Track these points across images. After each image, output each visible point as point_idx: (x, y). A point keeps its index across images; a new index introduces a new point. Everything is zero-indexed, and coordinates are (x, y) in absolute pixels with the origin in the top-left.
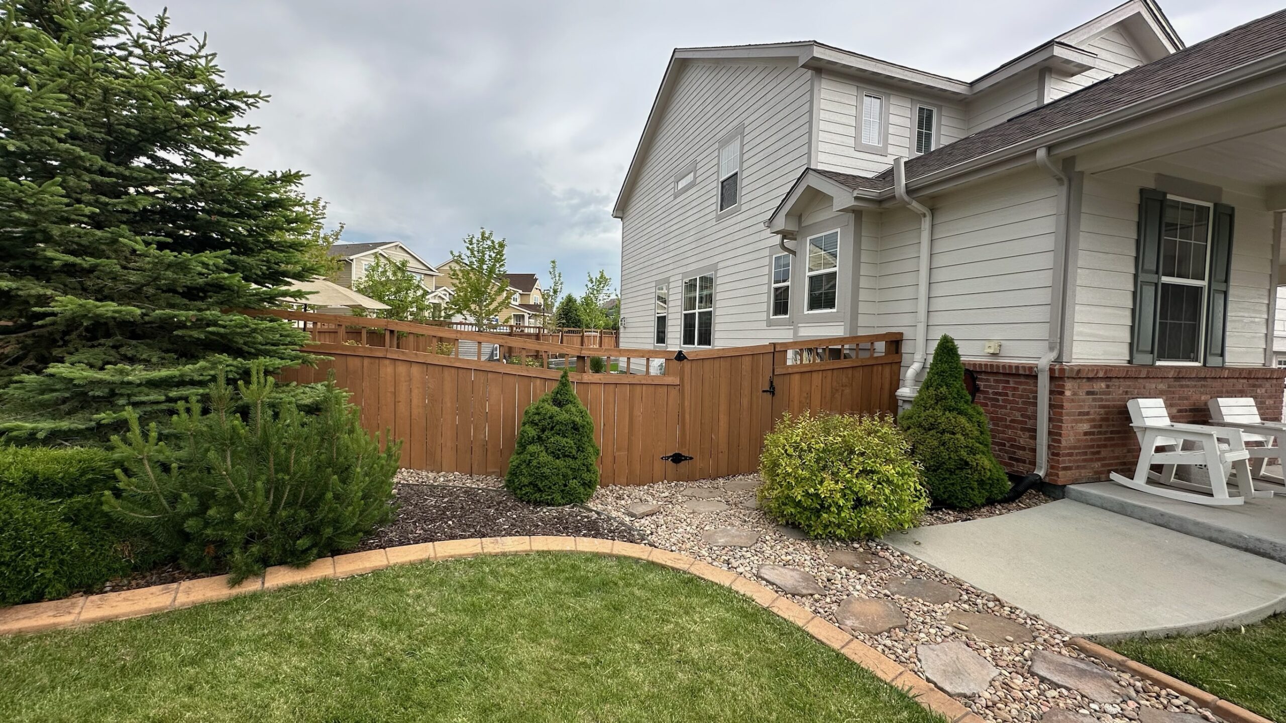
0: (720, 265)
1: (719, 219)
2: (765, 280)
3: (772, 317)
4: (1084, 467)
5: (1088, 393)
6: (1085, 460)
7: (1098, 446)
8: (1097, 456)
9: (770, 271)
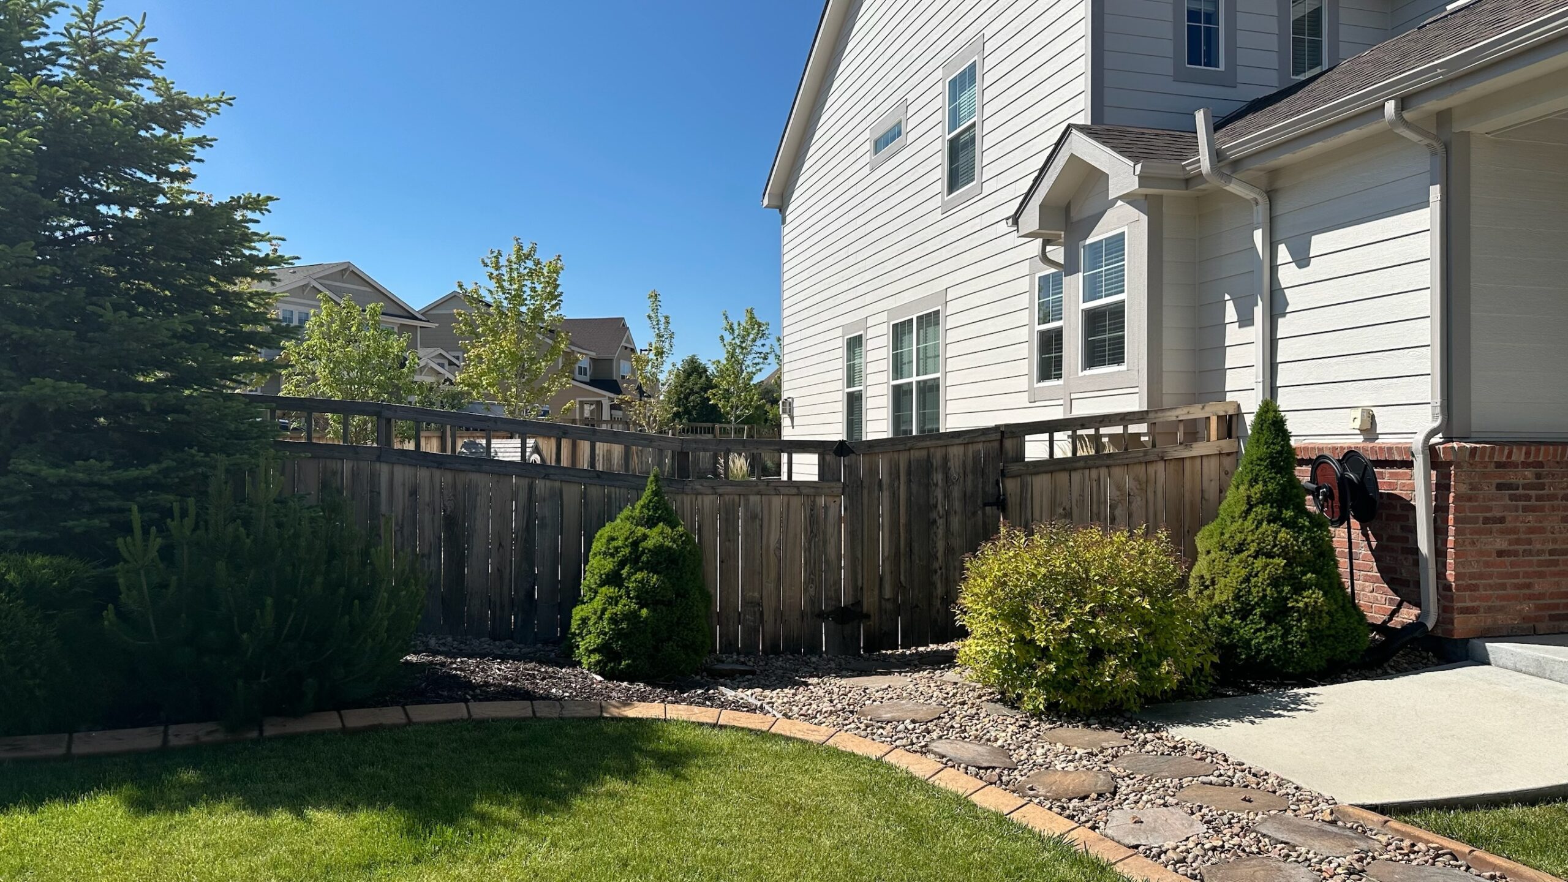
0: (951, 295)
1: (947, 210)
2: (1024, 317)
3: (1036, 386)
4: (1502, 609)
5: (1500, 487)
6: (1501, 598)
7: (1527, 575)
8: (1527, 592)
9: (1031, 301)
